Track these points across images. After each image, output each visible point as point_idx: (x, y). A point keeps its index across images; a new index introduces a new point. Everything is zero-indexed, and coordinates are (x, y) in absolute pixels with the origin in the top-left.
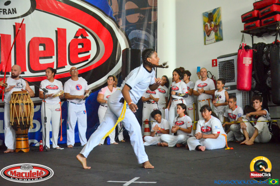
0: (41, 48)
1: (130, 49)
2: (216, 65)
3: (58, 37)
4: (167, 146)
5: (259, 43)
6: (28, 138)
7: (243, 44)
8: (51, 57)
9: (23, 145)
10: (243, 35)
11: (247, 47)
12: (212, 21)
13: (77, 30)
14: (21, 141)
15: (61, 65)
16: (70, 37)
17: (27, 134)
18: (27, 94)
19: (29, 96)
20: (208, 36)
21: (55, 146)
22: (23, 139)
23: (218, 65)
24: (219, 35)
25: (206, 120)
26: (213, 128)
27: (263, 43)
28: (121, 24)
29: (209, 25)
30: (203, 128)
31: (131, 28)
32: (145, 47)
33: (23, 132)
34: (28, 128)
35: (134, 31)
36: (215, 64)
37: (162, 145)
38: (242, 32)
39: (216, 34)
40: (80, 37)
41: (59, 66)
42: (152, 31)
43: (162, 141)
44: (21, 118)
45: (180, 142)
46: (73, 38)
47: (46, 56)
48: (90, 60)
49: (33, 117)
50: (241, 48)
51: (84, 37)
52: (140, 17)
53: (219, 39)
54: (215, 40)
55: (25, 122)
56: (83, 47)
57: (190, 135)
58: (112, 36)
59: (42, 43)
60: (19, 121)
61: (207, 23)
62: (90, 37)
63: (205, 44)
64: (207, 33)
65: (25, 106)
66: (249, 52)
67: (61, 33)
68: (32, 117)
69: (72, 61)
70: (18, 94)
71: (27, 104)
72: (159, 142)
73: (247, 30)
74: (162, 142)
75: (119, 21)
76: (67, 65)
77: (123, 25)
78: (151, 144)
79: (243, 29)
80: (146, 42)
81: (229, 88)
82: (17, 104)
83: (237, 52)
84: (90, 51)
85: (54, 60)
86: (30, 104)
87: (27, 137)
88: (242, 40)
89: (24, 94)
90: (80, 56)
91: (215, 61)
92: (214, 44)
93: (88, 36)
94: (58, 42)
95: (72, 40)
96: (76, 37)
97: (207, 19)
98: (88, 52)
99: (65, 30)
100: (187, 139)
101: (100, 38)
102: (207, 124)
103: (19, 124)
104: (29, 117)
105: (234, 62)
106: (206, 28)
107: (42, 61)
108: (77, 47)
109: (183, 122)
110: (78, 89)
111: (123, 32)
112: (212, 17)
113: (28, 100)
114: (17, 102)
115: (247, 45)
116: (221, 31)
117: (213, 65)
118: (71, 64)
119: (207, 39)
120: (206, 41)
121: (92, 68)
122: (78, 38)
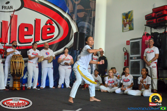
0: (26, 30)
1: (79, 32)
2: (129, 44)
3: (36, 24)
5: (155, 32)
6: (20, 82)
7: (145, 32)
8: (31, 35)
10: (146, 27)
11: (148, 34)
12: (128, 18)
13: (47, 20)
15: (37, 40)
16: (42, 24)
20: (125, 27)
22: (17, 82)
23: (130, 44)
24: (131, 27)
27: (157, 33)
28: (74, 17)
29: (125, 20)
31: (80, 20)
32: (87, 32)
33: (18, 78)
35: (81, 22)
36: (128, 44)
38: (145, 25)
39: (130, 26)
40: (49, 25)
41: (35, 41)
42: (92, 23)
44: (17, 70)
46: (44, 25)
47: (28, 34)
48: (54, 38)
50: (144, 35)
51: (51, 24)
52: (85, 14)
53: (131, 29)
54: (129, 29)
56: (50, 30)
58: (68, 24)
59: (27, 27)
61: (124, 19)
62: (54, 25)
63: (123, 32)
64: (124, 25)
66: (149, 37)
67: (37, 22)
69: (43, 38)
71: (21, 62)
73: (148, 25)
75: (73, 16)
77: (75, 18)
79: (146, 24)
80: (88, 29)
81: (136, 58)
83: (142, 37)
84: (54, 33)
85: (32, 37)
88: (145, 30)
89: (19, 57)
90: (48, 35)
91: (128, 42)
93: (53, 24)
94: (36, 27)
95: (44, 26)
96: (46, 24)
97: (124, 17)
98: (53, 33)
99: (40, 20)
101: (61, 25)
105: (139, 43)
106: (124, 22)
107: (26, 38)
108: (47, 30)
110: (47, 54)
111: (75, 22)
112: (128, 16)
114: (15, 61)
115: (148, 33)
116: (133, 24)
117: (127, 44)
118: (43, 40)
119: (124, 29)
120: (124, 30)
121: (55, 43)
122: (48, 25)
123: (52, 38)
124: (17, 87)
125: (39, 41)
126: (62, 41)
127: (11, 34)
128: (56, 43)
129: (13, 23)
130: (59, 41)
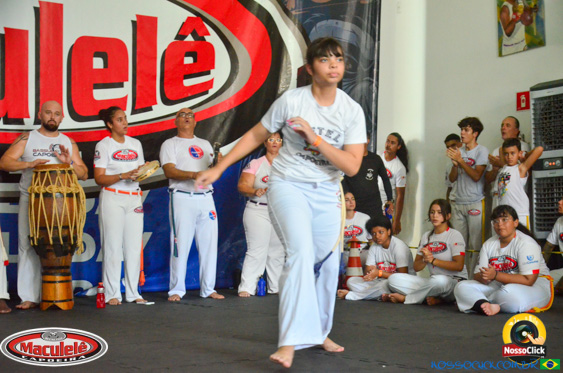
0: (98, 63)
2: (528, 107)
3: (138, 37)
4: (401, 302)
6: (70, 277)
8: (121, 85)
9: (59, 292)
13: (185, 19)
14: (54, 282)
15: (142, 104)
16: (165, 38)
17: (68, 267)
18: (70, 172)
19: (75, 176)
20: (509, 35)
21: (133, 295)
22: (58, 278)
23: (532, 107)
24: (535, 32)
25: (504, 241)
26: (523, 261)
28: (292, 4)
29: (510, 7)
30: (496, 262)
31: (317, 15)
32: (350, 61)
33: (62, 261)
34: (72, 253)
35: (323, 22)
36: (523, 105)
37: (391, 301)
40: (190, 38)
41: (138, 107)
42: (367, 22)
43: (392, 290)
44: (56, 228)
45: (435, 294)
47: (108, 81)
48: (212, 92)
49: (83, 225)
51: (200, 38)
53: (536, 42)
54: (524, 44)
55: (66, 239)
56: (195, 61)
57: (460, 275)
58: (270, 34)
59: (101, 50)
60: (51, 236)
61: (506, 4)
62: (213, 38)
63: (500, 55)
64: (506, 27)
65: (66, 199)
68: (81, 225)
69: (168, 96)
70: (50, 172)
71: (70, 195)
72: (383, 292)
74: (392, 292)
76: (156, 103)
77: (297, 7)
78: (364, 296)
80: (354, 49)
81: (558, 162)
82: (47, 195)
84: (212, 71)
85: (126, 91)
86: (78, 195)
87: (68, 275)
89: (64, 172)
90: (188, 83)
91: (523, 98)
92: (523, 54)
93: (208, 34)
94: (138, 50)
95: (171, 45)
96: (180, 36)
98: (208, 73)
99: (154, 21)
100: (454, 285)
101: (240, 39)
102: (505, 251)
103: (51, 242)
104: (75, 227)
106: (504, 15)
107: (100, 95)
108: (183, 60)
109: (445, 245)
113: (72, 185)
114: (47, 189)
116: (541, 23)
117: (519, 107)
118: (167, 101)
119: (504, 42)
120: (503, 47)
121: (219, 113)
122: (186, 40)
123: (207, 93)
124: (59, 298)
125: (153, 107)
126: (245, 103)
127: (41, 81)
128: (221, 115)
129: (48, 39)
130: (234, 105)
